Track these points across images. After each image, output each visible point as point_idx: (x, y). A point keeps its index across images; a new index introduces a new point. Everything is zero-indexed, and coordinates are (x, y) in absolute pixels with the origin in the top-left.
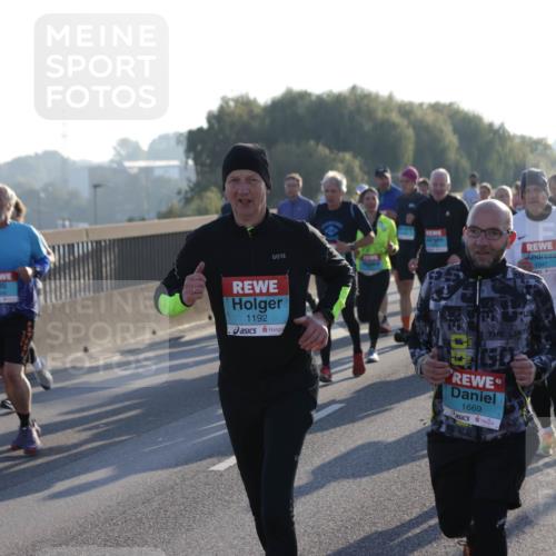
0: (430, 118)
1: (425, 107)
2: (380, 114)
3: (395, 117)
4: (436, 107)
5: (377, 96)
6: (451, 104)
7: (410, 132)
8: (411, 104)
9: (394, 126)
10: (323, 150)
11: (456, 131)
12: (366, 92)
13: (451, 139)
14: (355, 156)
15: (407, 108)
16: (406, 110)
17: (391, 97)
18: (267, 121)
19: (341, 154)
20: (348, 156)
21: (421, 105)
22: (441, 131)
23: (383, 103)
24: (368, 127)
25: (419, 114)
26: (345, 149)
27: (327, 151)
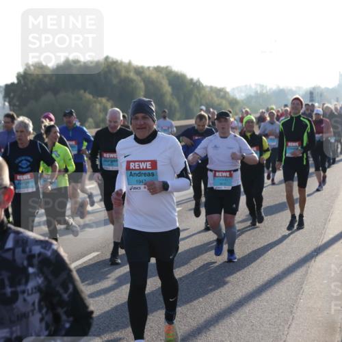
0: (154, 76)
1: (151, 69)
2: (123, 74)
3: (132, 75)
4: (158, 69)
5: (121, 63)
6: (167, 67)
7: (142, 85)
8: (142, 67)
9: (132, 81)
10: (88, 96)
11: (170, 84)
12: (115, 60)
13: (167, 88)
14: (108, 100)
15: (141, 70)
16: (139, 71)
17: (130, 63)
18: (54, 78)
19: (99, 99)
20: (104, 100)
21: (149, 68)
22: (161, 84)
23: (125, 67)
24: (115, 81)
25: (147, 73)
26: (102, 96)
27: (91, 97)
